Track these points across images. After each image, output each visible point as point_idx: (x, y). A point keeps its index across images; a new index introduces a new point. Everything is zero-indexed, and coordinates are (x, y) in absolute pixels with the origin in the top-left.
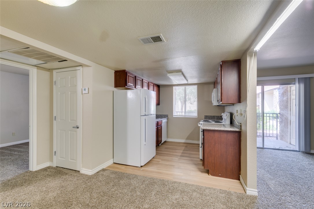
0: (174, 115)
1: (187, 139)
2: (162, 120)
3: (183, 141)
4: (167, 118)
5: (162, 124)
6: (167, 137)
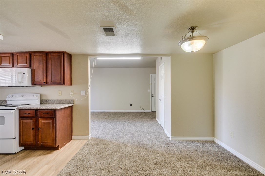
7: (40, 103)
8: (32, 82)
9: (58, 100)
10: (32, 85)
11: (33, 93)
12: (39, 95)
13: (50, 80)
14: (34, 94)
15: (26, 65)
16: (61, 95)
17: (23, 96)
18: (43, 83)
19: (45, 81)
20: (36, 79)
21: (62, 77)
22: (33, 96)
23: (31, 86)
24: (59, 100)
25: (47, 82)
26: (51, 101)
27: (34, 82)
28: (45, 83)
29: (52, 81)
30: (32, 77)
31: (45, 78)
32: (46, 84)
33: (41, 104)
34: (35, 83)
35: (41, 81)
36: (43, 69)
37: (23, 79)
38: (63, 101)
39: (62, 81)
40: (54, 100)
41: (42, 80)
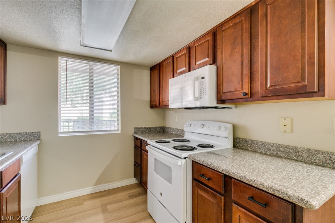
0: (61, 133)
1: (98, 183)
2: (21, 157)
3: (87, 191)
4: (38, 142)
5: (22, 168)
6: (40, 193)
7: (232, 147)
8: (218, 96)
9: (279, 147)
10: (217, 103)
11: (219, 121)
12: (230, 127)
13: (262, 85)
14: (222, 124)
15: (207, 59)
16: (292, 132)
17: (203, 126)
18: (241, 96)
19: (246, 89)
20: (226, 88)
21: (312, 64)
22: (220, 127)
23: (215, 105)
24: (282, 146)
25: (253, 92)
26: (257, 144)
27: (221, 97)
28: (246, 94)
29: (269, 85)
30: (218, 83)
31: (246, 80)
32: (251, 97)
33: (235, 150)
34: (224, 98)
35: (236, 91)
36: (242, 56)
37: (201, 91)
38: (298, 152)
39: (312, 82)
40: (269, 144)
41: (240, 89)
